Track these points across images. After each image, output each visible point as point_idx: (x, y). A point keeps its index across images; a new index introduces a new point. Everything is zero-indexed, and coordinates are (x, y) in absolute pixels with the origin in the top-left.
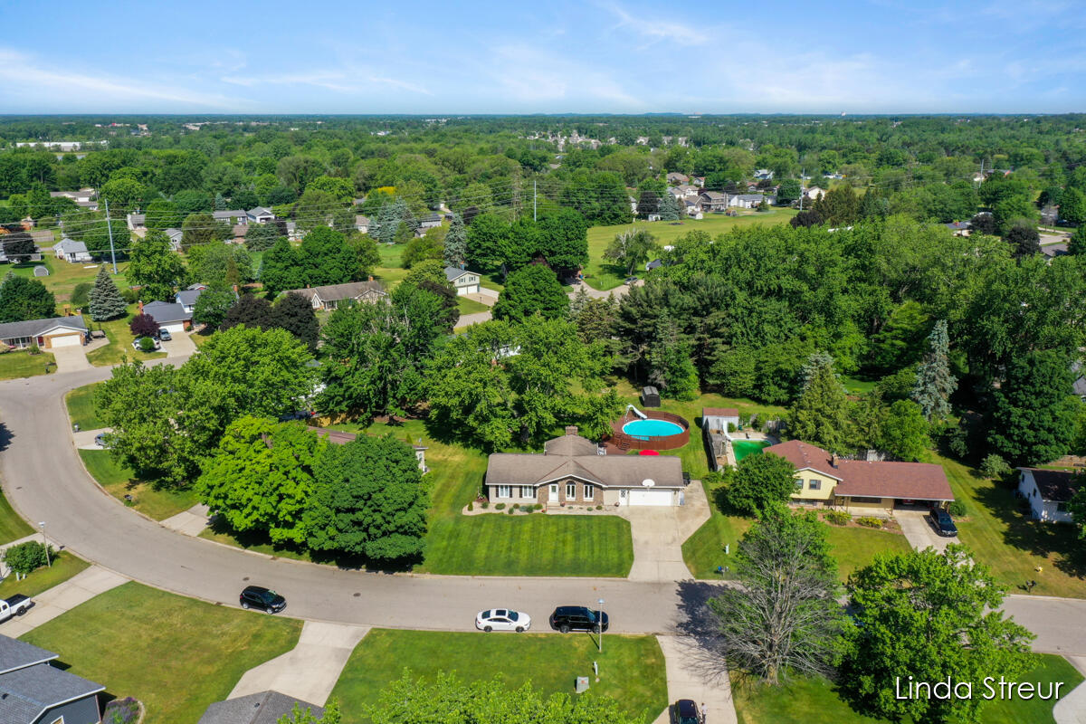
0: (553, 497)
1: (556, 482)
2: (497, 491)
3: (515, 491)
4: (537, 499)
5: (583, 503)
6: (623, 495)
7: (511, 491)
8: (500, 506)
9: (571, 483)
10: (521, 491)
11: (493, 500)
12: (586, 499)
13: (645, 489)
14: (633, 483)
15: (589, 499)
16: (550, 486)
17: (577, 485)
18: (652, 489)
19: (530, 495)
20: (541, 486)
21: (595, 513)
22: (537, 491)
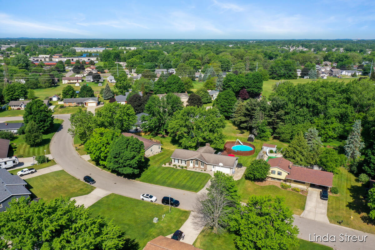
0: (191, 165)
1: (192, 160)
2: (174, 160)
4: (186, 165)
5: (200, 168)
6: (213, 168)
7: (178, 161)
8: (174, 165)
9: (197, 161)
10: (181, 161)
11: (173, 163)
13: (219, 166)
14: (216, 164)
15: (202, 167)
16: (190, 161)
17: (199, 162)
18: (222, 167)
19: (184, 163)
20: (187, 160)
21: (203, 172)
22: (186, 162)
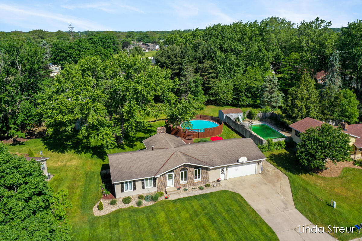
0: (170, 184)
1: (172, 171)
2: (122, 187)
3: (139, 184)
4: (156, 188)
6: (223, 172)
7: (134, 185)
8: (127, 200)
9: (183, 169)
10: (143, 183)
11: (120, 195)
12: (195, 180)
14: (230, 162)
15: (198, 180)
16: (167, 175)
17: (189, 170)
19: (151, 185)
20: (161, 176)
21: (206, 190)
22: (157, 181)
